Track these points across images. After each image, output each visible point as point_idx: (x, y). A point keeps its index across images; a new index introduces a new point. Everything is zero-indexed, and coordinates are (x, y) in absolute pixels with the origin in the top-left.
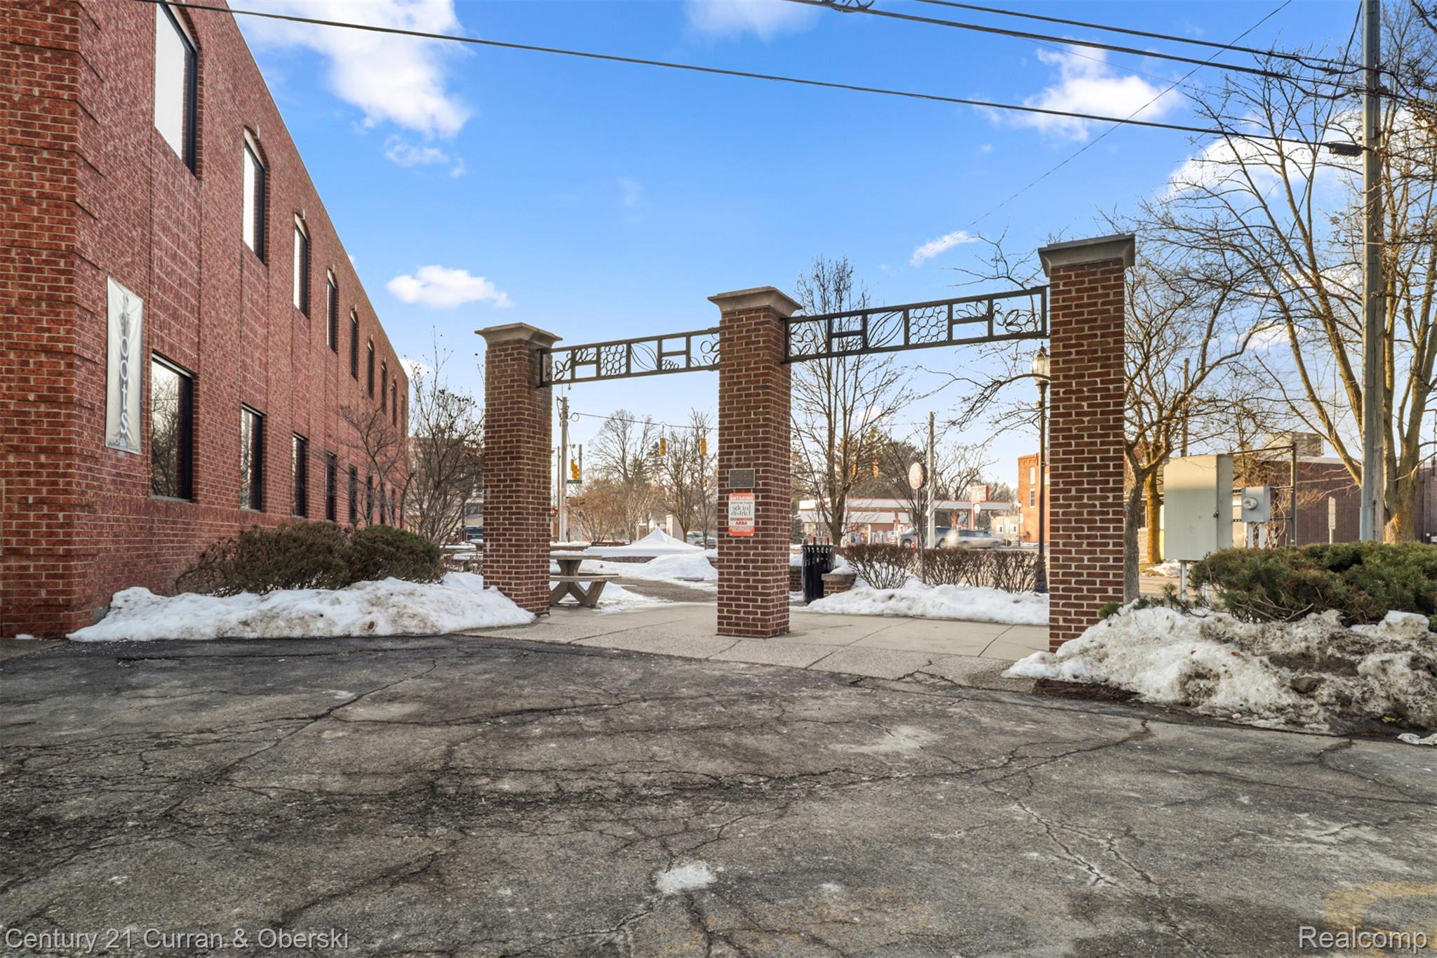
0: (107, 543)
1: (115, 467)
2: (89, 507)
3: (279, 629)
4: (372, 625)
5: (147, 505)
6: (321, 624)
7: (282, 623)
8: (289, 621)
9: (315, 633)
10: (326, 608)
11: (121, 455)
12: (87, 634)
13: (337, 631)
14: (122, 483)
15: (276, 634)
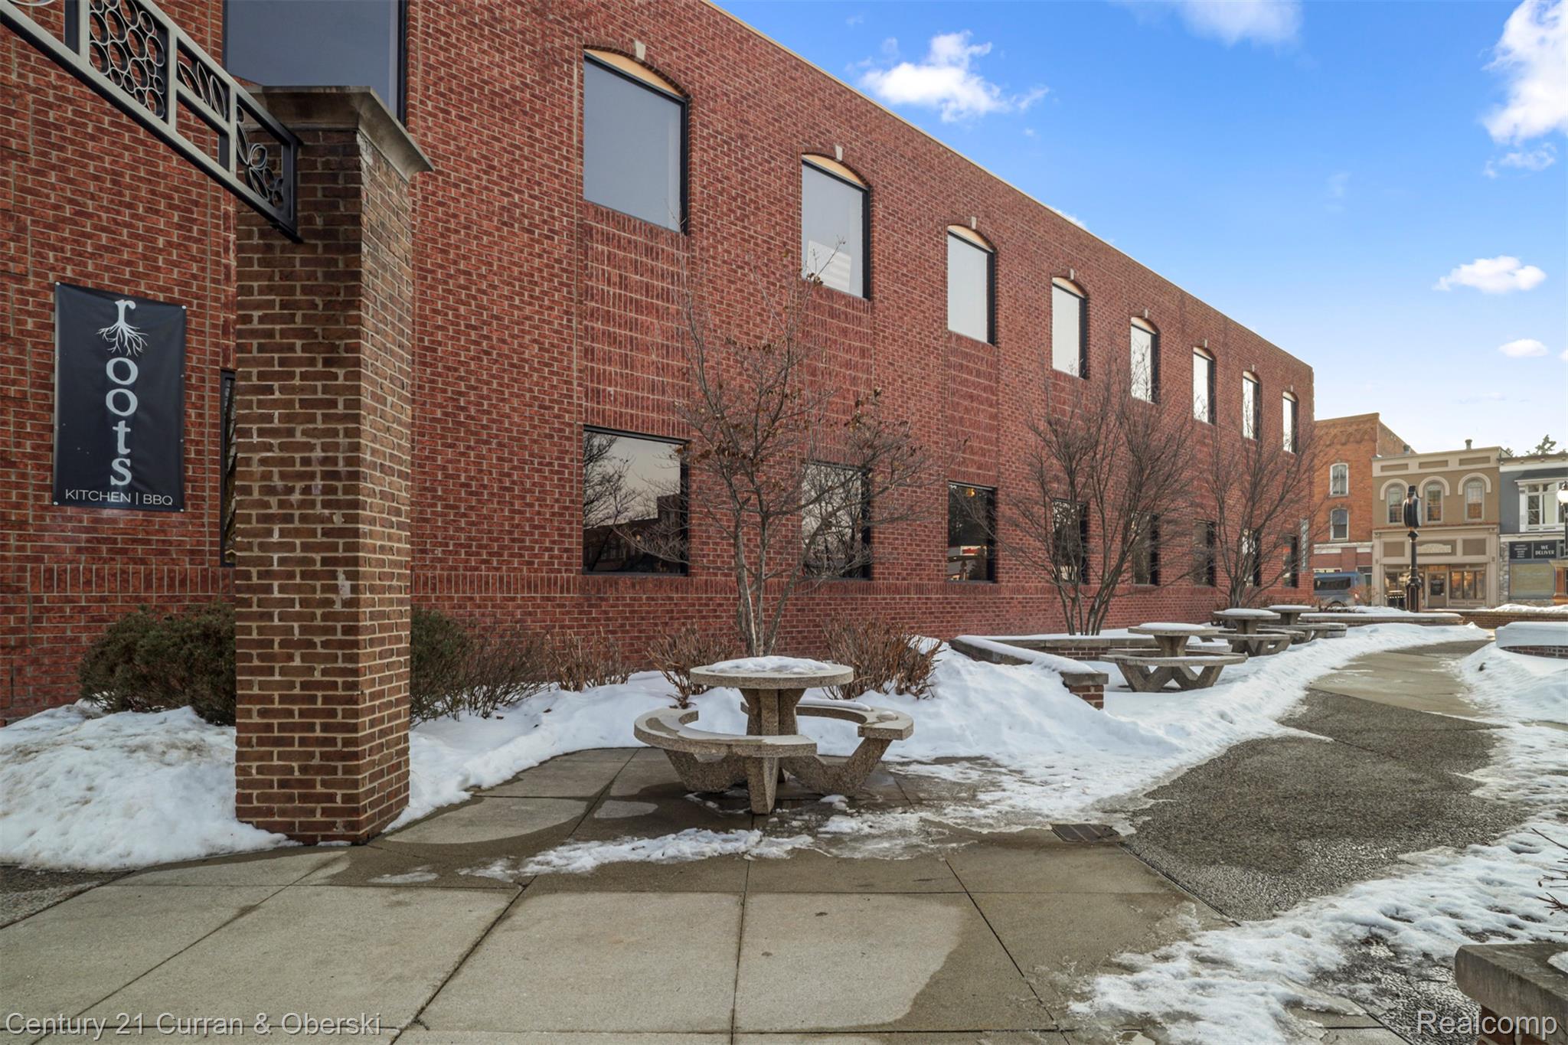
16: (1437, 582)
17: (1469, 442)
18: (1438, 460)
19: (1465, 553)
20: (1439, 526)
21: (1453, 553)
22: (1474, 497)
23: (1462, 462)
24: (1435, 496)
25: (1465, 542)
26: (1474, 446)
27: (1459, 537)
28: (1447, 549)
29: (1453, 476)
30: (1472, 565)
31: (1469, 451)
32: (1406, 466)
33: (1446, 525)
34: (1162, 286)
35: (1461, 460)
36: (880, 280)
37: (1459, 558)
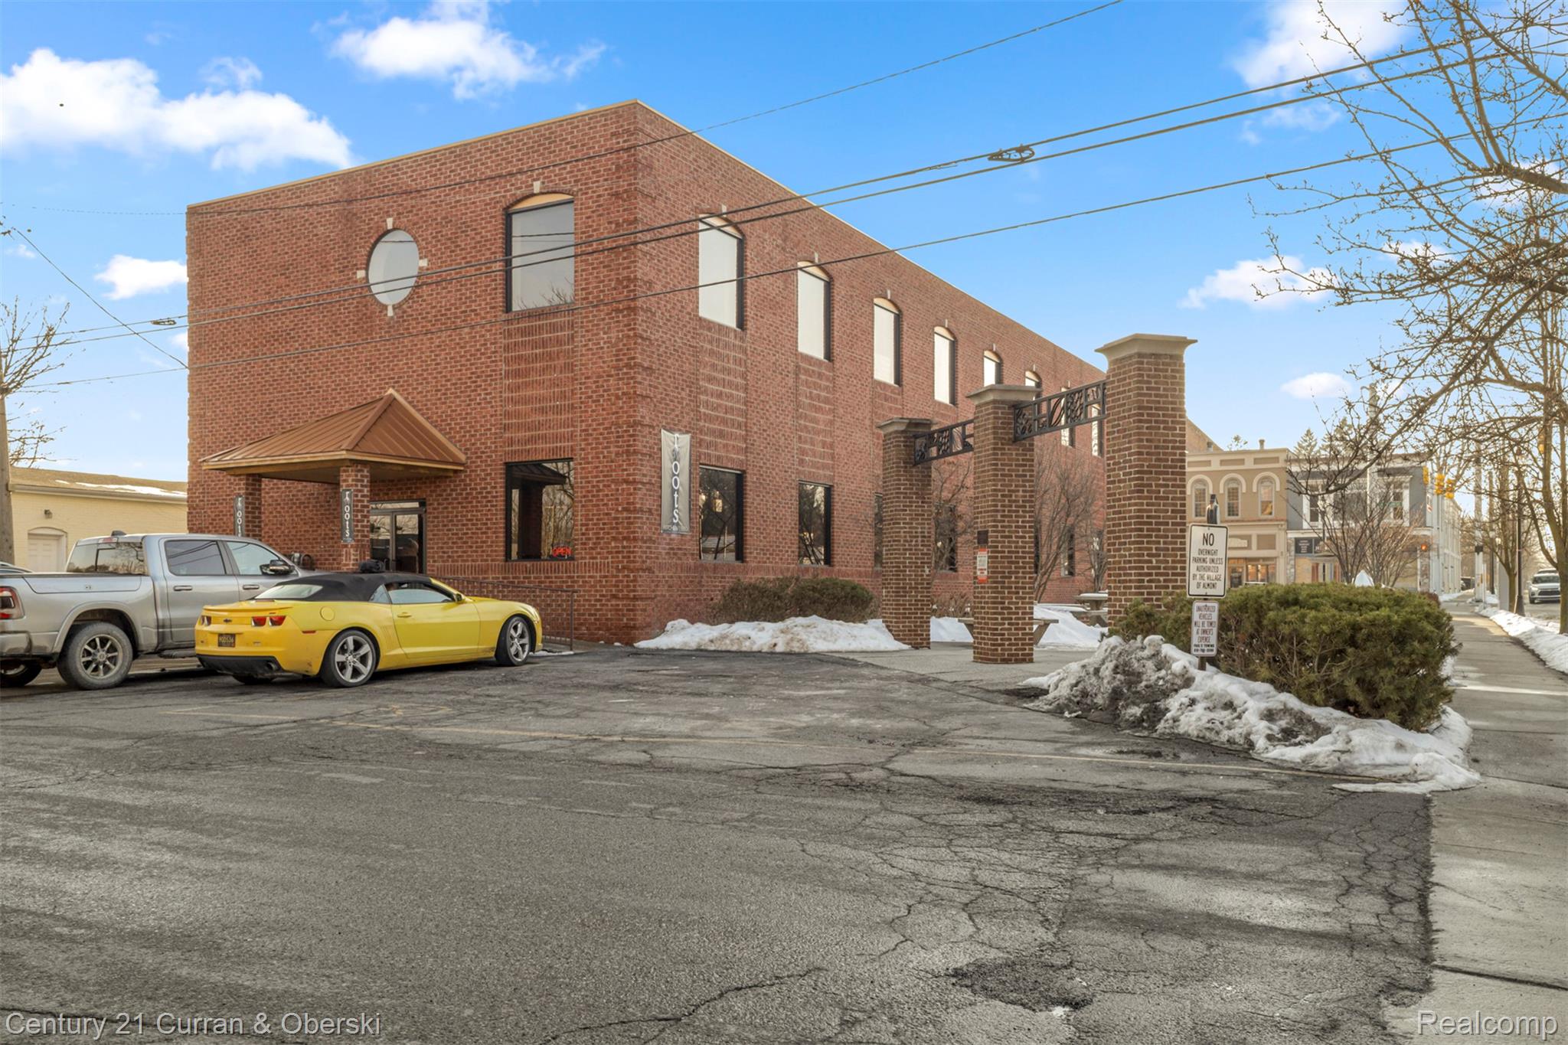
0: (663, 590)
1: (669, 544)
2: (649, 570)
3: (726, 645)
4: (775, 645)
5: (696, 567)
6: (747, 643)
7: (728, 642)
8: (732, 640)
9: (744, 649)
10: (753, 634)
11: (673, 536)
12: (643, 644)
13: (755, 648)
14: (675, 554)
15: (724, 648)
16: (1237, 575)
17: (1262, 442)
18: (1235, 459)
19: (1259, 548)
20: (1237, 521)
21: (1249, 547)
22: (1264, 494)
23: (1256, 461)
24: (1233, 493)
25: (1259, 536)
26: (1267, 447)
27: (1254, 532)
28: (1244, 543)
29: (1249, 474)
30: (1265, 559)
31: (1262, 451)
32: (1208, 463)
33: (1243, 521)
34: (1043, 344)
35: (1255, 459)
36: (906, 373)
37: (1254, 553)
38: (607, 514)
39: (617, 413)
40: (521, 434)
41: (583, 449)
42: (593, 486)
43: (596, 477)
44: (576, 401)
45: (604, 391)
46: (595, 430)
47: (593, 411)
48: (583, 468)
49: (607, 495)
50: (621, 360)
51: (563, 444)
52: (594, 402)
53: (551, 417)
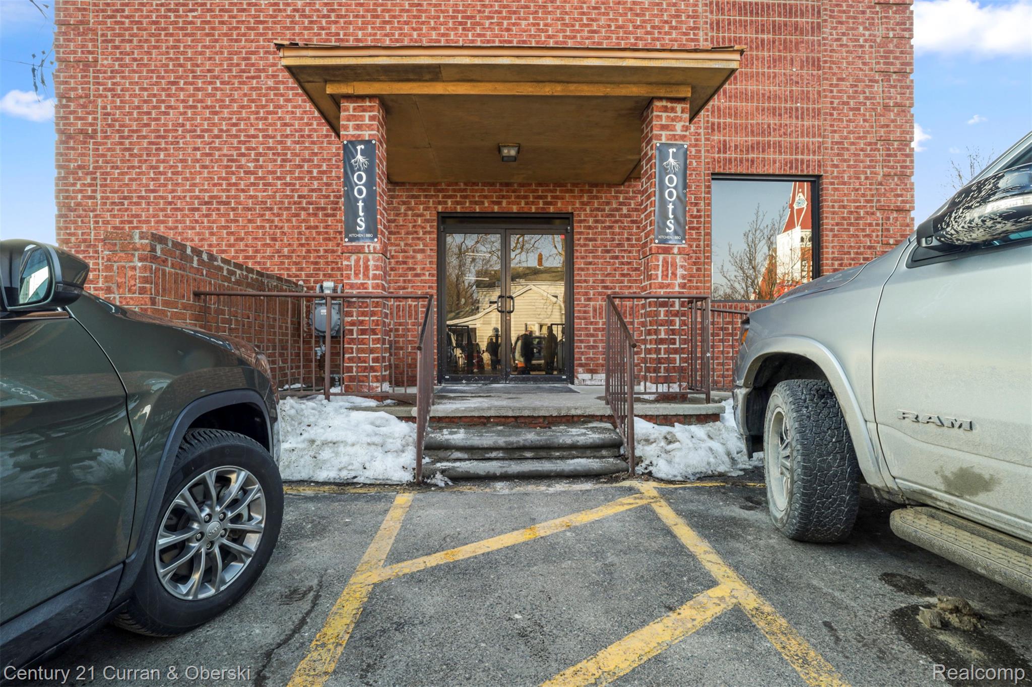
38: (870, 247)
39: (888, 126)
40: (740, 139)
41: (837, 166)
42: (851, 213)
43: (855, 201)
44: (824, 105)
45: (866, 98)
46: (853, 144)
47: (849, 121)
48: (835, 190)
49: (870, 225)
50: (892, 64)
51: (805, 157)
52: (851, 109)
53: (786, 120)
